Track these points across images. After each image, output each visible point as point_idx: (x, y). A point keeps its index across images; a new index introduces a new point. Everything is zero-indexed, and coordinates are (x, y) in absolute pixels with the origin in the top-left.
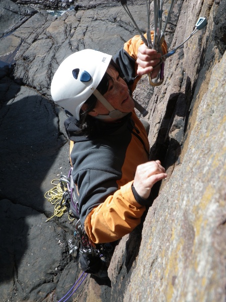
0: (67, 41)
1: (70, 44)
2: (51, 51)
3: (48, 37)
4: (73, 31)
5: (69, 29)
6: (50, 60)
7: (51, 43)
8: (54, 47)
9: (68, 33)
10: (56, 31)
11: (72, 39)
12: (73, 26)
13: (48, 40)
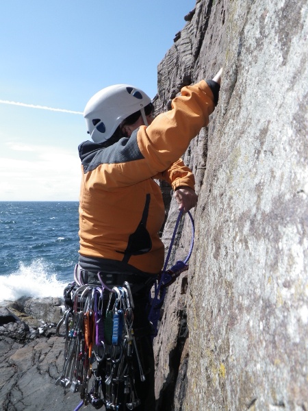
0: (35, 367)
1: (38, 369)
2: (13, 379)
3: (11, 366)
4: (42, 357)
5: (37, 355)
6: (10, 388)
7: (12, 372)
8: (16, 374)
9: (36, 360)
10: (21, 359)
11: (41, 364)
12: (43, 352)
13: (10, 368)
